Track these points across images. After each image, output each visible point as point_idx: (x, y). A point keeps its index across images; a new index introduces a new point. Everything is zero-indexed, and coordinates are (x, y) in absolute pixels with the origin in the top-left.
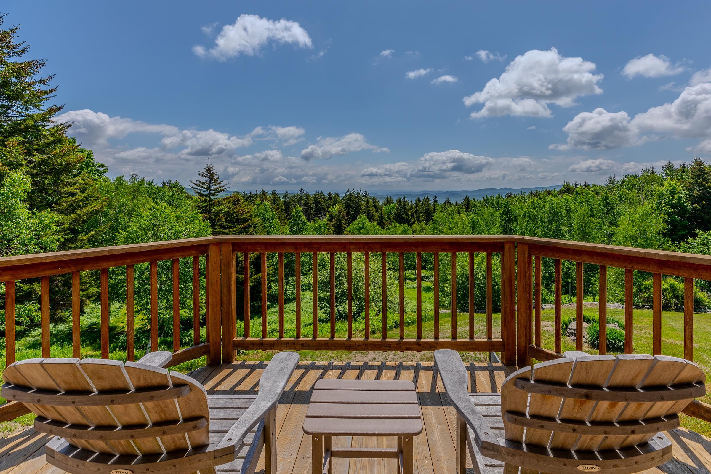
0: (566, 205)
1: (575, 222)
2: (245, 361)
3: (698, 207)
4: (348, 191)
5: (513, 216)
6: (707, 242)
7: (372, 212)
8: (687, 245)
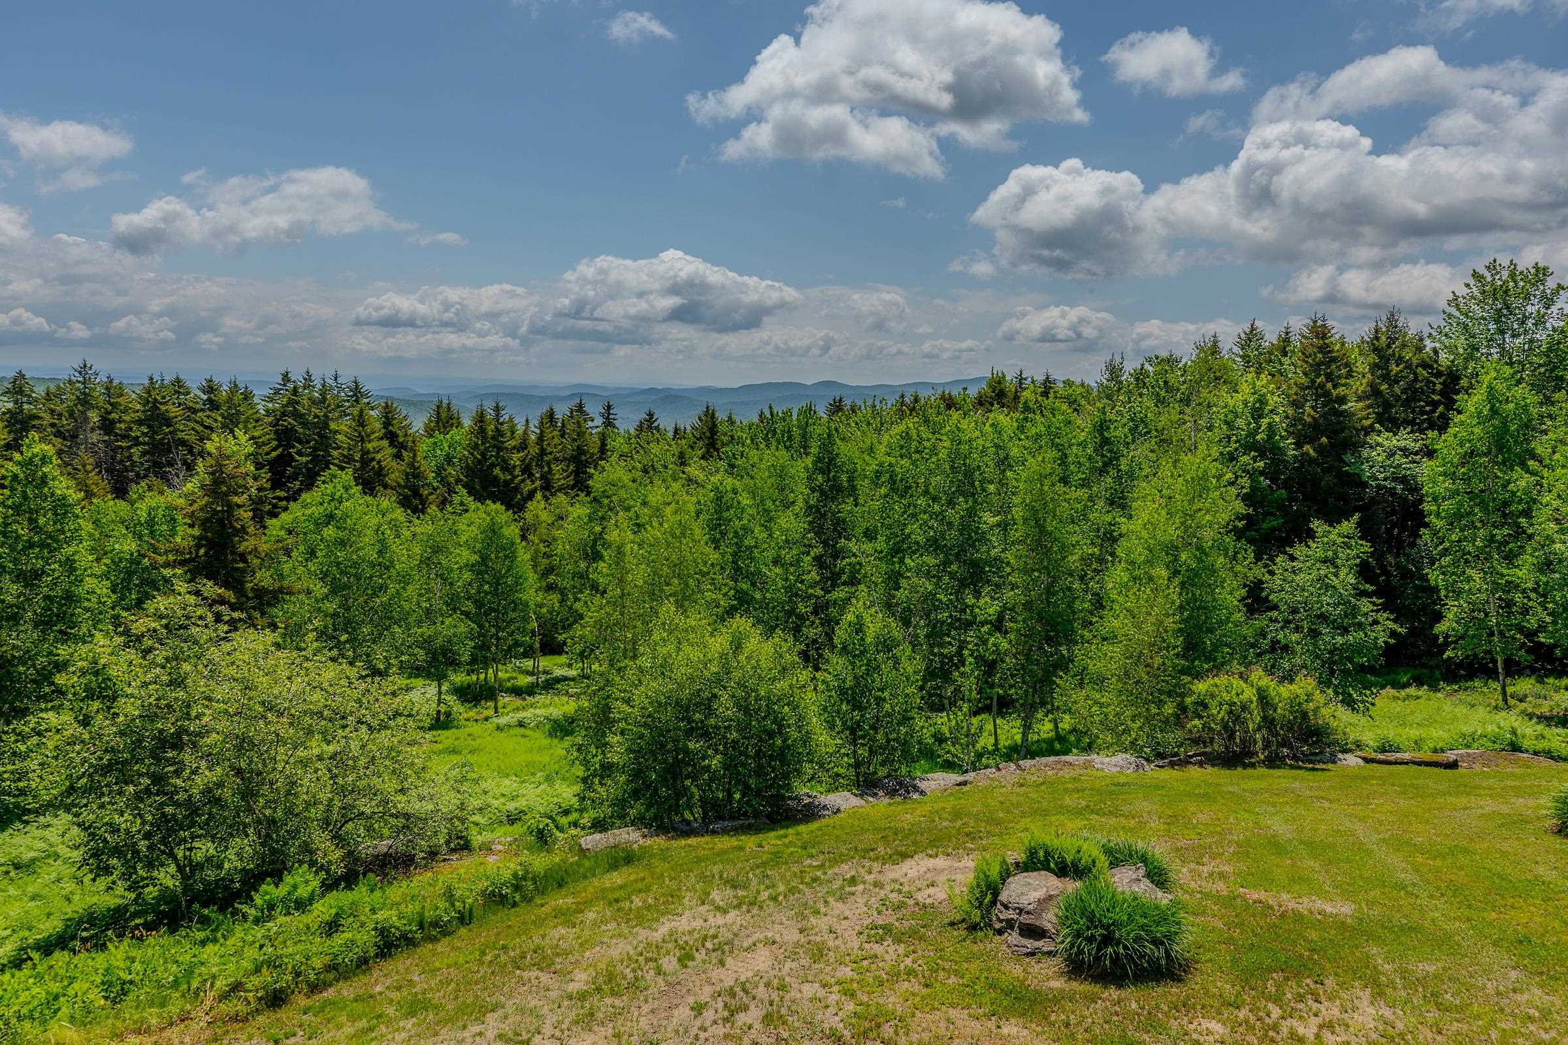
0: (997, 446)
1: (1016, 500)
3: (1311, 451)
4: (286, 377)
5: (844, 477)
6: (1335, 553)
7: (378, 456)
8: (1289, 565)
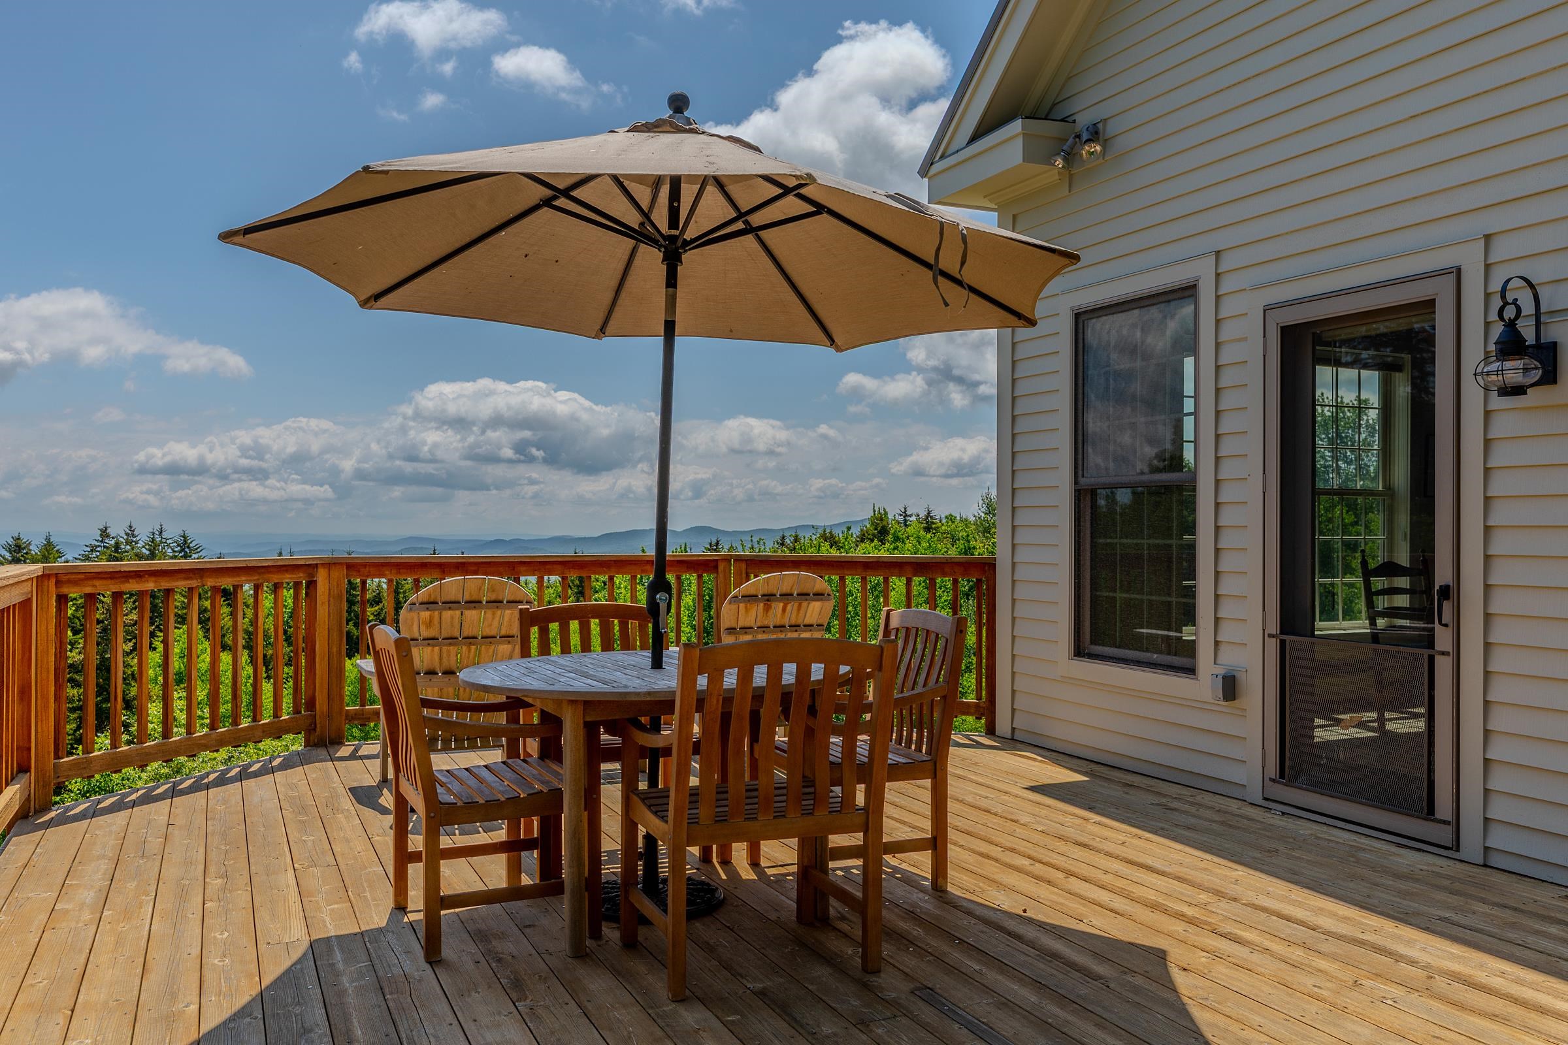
2: (356, 750)
